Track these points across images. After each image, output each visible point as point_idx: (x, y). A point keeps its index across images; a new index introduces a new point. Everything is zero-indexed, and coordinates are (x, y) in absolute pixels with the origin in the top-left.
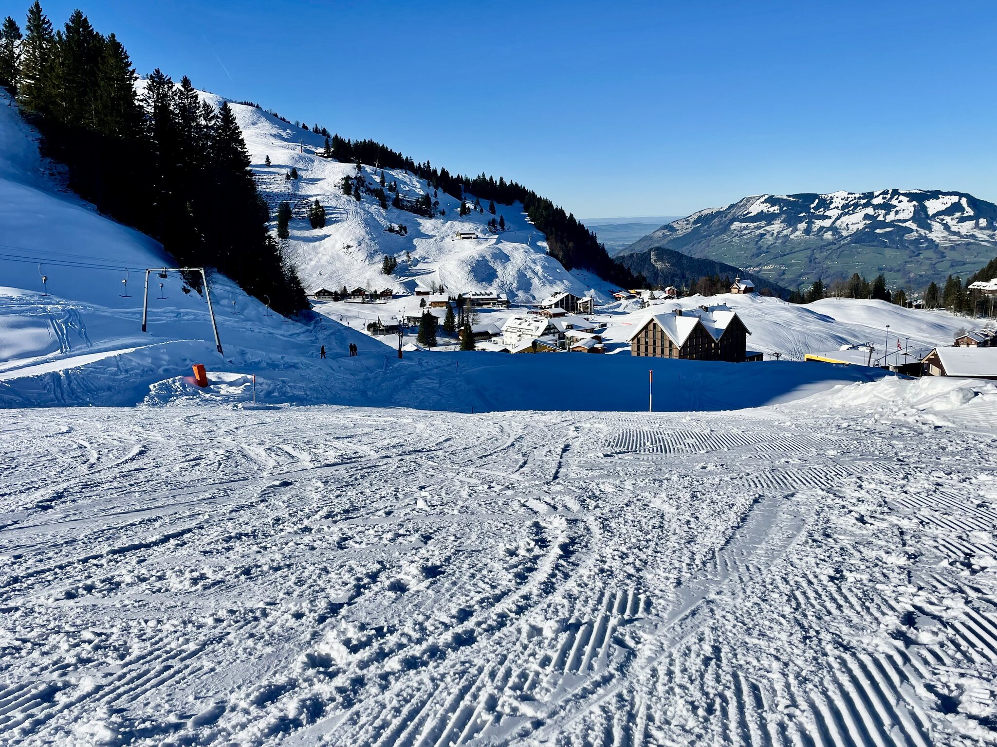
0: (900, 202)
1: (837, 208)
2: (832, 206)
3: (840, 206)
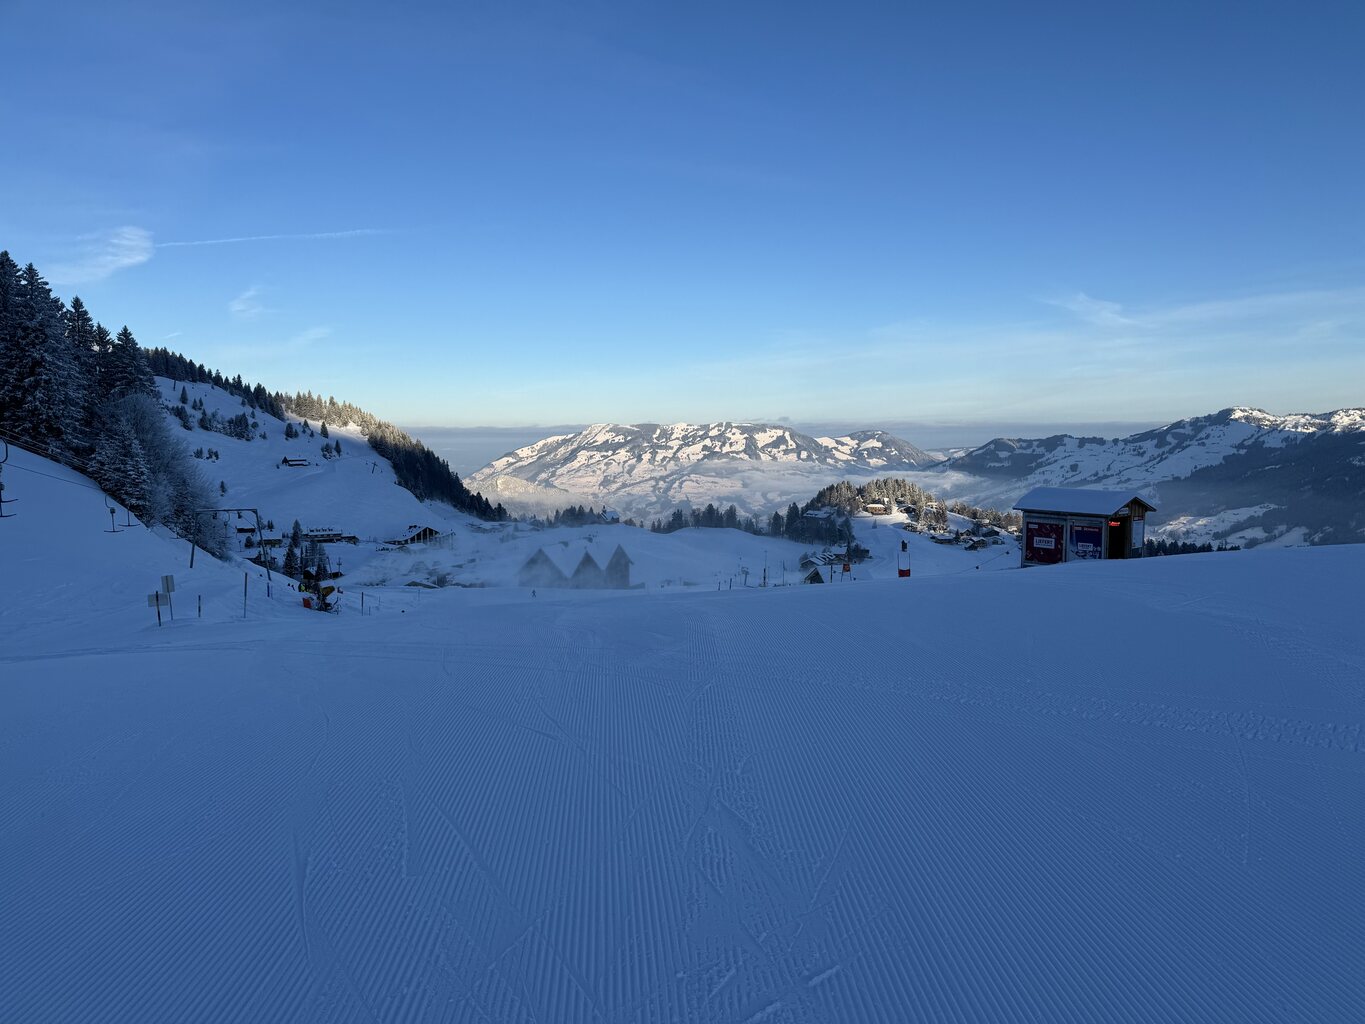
0: (734, 434)
1: (678, 438)
2: (673, 437)
3: (680, 437)
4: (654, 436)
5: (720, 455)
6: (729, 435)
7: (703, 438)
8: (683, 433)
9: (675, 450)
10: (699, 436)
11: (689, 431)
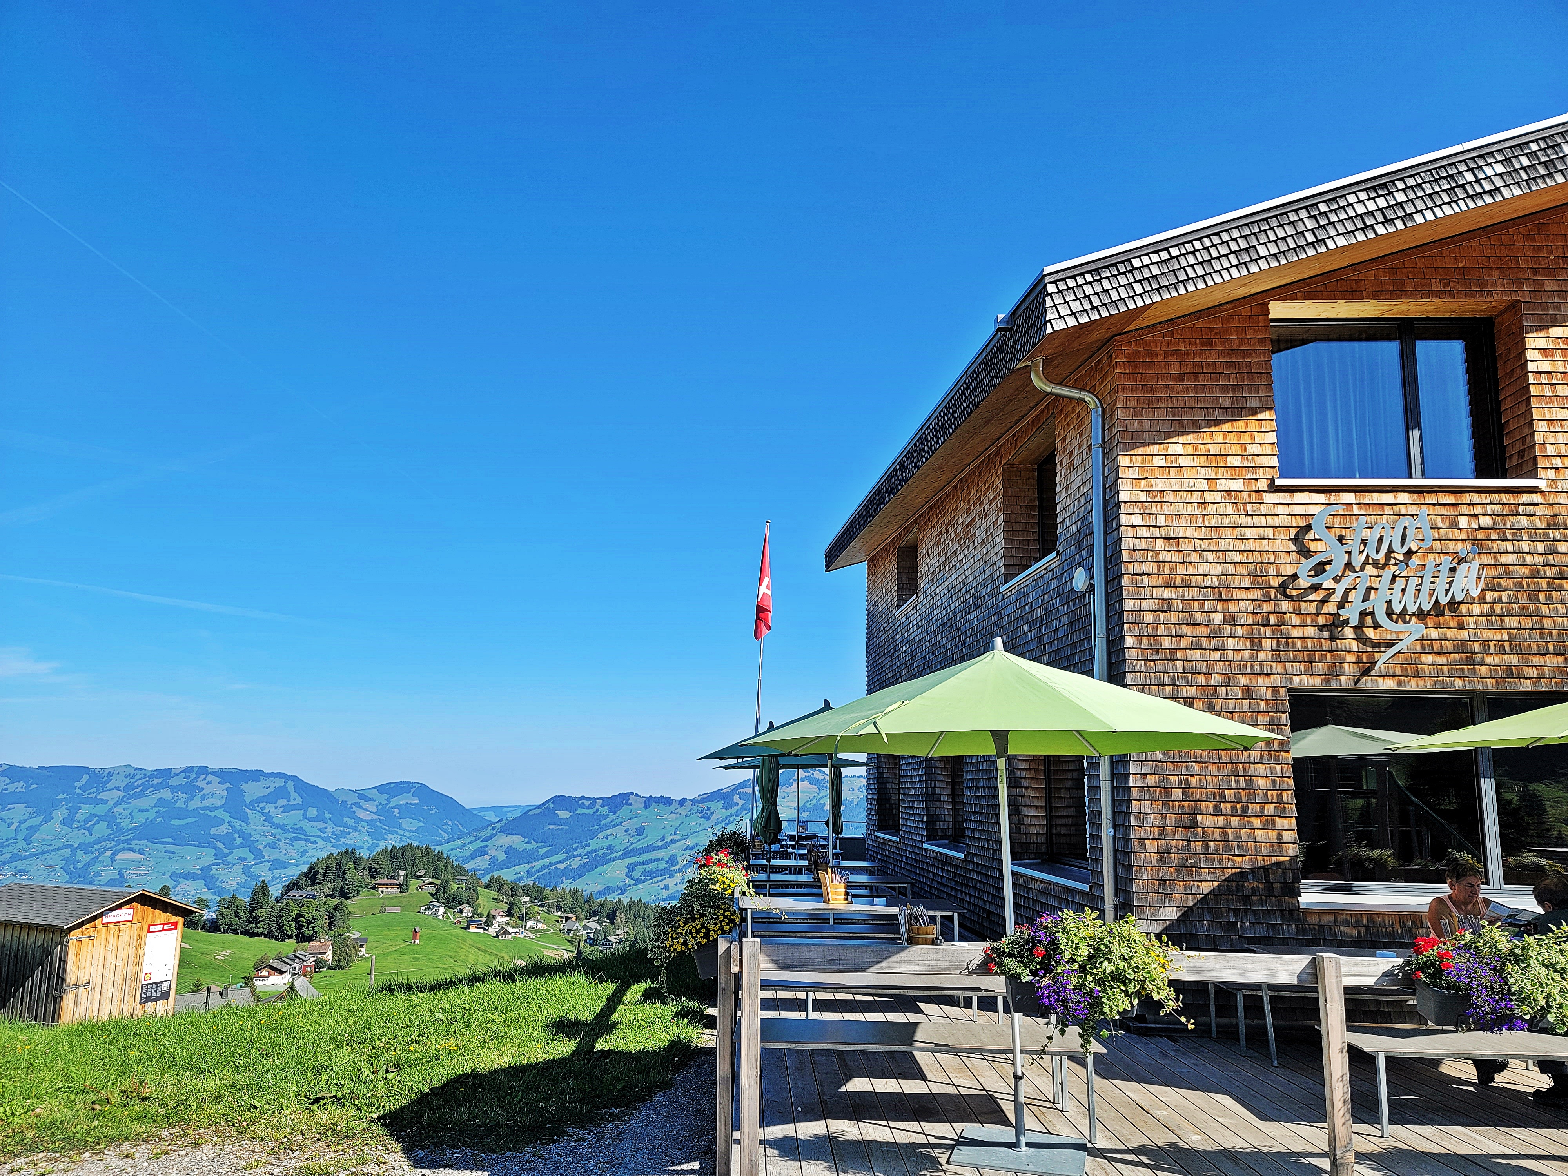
4: (78, 784)
5: (182, 814)
6: (200, 783)
7: (157, 787)
8: (127, 780)
9: (110, 803)
10: (152, 786)
11: (136, 778)
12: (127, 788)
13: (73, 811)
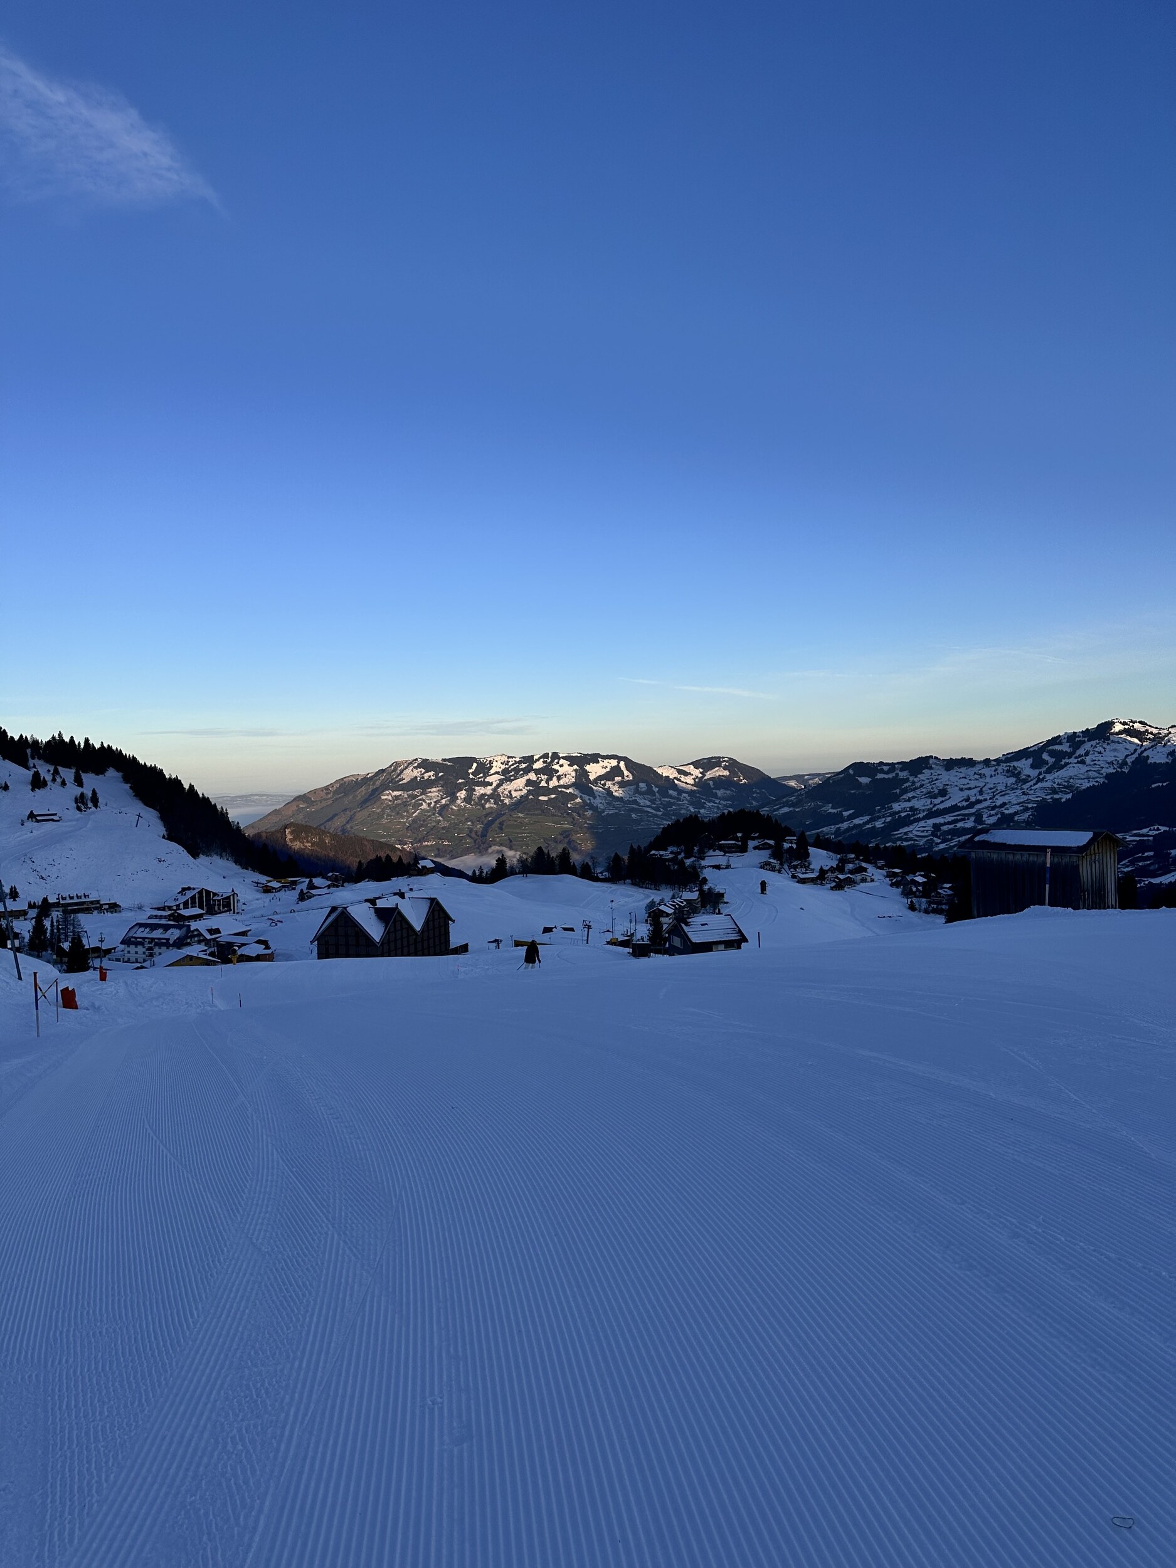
0: (561, 766)
1: (497, 773)
2: (492, 771)
3: (500, 770)
4: (470, 771)
5: (547, 791)
7: (527, 771)
8: (503, 767)
9: (494, 785)
10: (522, 769)
11: (510, 764)
12: (505, 772)
13: (471, 791)
